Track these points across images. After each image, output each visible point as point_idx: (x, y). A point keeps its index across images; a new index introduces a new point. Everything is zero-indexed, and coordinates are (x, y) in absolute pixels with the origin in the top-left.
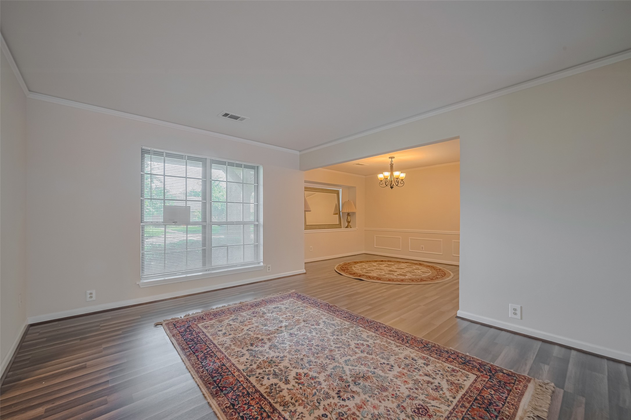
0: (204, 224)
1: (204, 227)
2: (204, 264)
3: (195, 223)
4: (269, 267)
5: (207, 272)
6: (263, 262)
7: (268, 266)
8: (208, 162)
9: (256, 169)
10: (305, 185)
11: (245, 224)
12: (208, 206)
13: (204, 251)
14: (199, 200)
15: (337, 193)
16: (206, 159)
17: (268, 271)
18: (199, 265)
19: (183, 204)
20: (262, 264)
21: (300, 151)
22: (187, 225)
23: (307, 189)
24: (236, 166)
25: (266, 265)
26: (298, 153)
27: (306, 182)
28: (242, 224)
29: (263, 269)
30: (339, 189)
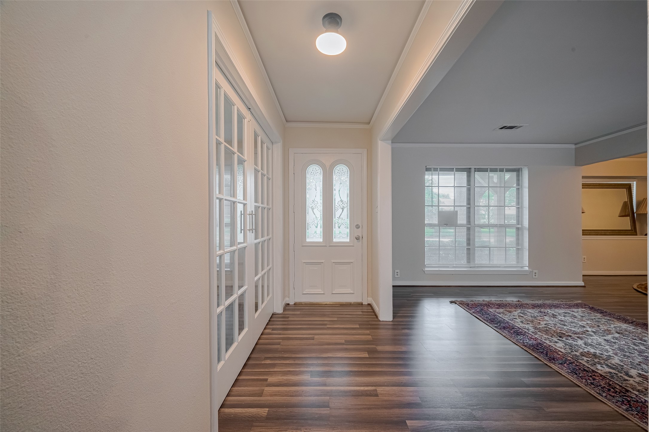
0: (469, 226)
1: (469, 229)
2: (469, 261)
3: (462, 226)
4: (535, 273)
5: (472, 269)
6: (529, 267)
7: (535, 271)
8: (473, 170)
9: (518, 171)
10: (581, 181)
11: (506, 227)
12: (472, 210)
13: (468, 250)
14: (464, 205)
15: (629, 188)
16: (470, 169)
17: (534, 277)
18: (464, 261)
19: (452, 209)
20: (527, 268)
21: (576, 144)
22: (456, 227)
23: (585, 186)
24: (499, 171)
25: (531, 270)
26: (573, 146)
27: (583, 177)
28: (504, 227)
29: (528, 273)
30: (630, 182)
